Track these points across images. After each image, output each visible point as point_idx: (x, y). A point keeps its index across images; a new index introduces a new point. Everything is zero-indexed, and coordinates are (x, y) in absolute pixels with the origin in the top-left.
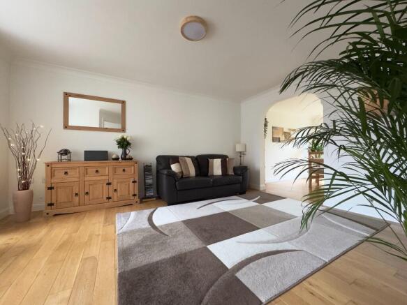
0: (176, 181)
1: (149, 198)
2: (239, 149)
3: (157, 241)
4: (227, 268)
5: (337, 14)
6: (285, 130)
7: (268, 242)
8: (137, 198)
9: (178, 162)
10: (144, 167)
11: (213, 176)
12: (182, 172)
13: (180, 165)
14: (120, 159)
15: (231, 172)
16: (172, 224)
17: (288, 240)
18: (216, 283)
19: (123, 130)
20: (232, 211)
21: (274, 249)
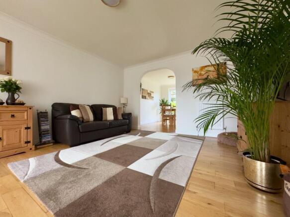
0: (79, 125)
1: (45, 143)
2: (123, 101)
3: (80, 175)
4: (151, 176)
5: (235, 14)
6: (149, 92)
7: (163, 156)
8: (31, 145)
9: (79, 109)
10: (38, 114)
11: (106, 120)
12: (82, 118)
13: (81, 112)
14: (5, 104)
15: (120, 117)
16: (85, 159)
17: (173, 152)
18: (151, 187)
19: (9, 73)
20: (129, 143)
21: (169, 158)
